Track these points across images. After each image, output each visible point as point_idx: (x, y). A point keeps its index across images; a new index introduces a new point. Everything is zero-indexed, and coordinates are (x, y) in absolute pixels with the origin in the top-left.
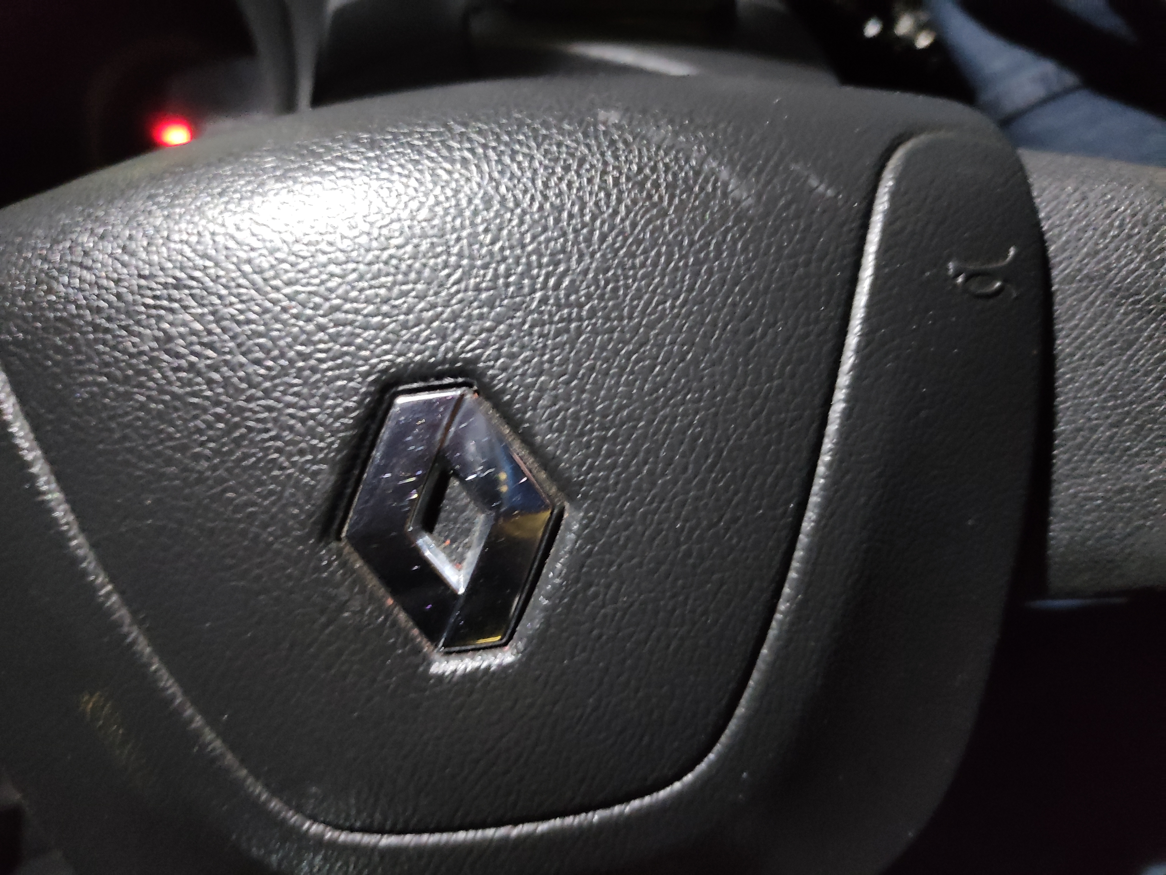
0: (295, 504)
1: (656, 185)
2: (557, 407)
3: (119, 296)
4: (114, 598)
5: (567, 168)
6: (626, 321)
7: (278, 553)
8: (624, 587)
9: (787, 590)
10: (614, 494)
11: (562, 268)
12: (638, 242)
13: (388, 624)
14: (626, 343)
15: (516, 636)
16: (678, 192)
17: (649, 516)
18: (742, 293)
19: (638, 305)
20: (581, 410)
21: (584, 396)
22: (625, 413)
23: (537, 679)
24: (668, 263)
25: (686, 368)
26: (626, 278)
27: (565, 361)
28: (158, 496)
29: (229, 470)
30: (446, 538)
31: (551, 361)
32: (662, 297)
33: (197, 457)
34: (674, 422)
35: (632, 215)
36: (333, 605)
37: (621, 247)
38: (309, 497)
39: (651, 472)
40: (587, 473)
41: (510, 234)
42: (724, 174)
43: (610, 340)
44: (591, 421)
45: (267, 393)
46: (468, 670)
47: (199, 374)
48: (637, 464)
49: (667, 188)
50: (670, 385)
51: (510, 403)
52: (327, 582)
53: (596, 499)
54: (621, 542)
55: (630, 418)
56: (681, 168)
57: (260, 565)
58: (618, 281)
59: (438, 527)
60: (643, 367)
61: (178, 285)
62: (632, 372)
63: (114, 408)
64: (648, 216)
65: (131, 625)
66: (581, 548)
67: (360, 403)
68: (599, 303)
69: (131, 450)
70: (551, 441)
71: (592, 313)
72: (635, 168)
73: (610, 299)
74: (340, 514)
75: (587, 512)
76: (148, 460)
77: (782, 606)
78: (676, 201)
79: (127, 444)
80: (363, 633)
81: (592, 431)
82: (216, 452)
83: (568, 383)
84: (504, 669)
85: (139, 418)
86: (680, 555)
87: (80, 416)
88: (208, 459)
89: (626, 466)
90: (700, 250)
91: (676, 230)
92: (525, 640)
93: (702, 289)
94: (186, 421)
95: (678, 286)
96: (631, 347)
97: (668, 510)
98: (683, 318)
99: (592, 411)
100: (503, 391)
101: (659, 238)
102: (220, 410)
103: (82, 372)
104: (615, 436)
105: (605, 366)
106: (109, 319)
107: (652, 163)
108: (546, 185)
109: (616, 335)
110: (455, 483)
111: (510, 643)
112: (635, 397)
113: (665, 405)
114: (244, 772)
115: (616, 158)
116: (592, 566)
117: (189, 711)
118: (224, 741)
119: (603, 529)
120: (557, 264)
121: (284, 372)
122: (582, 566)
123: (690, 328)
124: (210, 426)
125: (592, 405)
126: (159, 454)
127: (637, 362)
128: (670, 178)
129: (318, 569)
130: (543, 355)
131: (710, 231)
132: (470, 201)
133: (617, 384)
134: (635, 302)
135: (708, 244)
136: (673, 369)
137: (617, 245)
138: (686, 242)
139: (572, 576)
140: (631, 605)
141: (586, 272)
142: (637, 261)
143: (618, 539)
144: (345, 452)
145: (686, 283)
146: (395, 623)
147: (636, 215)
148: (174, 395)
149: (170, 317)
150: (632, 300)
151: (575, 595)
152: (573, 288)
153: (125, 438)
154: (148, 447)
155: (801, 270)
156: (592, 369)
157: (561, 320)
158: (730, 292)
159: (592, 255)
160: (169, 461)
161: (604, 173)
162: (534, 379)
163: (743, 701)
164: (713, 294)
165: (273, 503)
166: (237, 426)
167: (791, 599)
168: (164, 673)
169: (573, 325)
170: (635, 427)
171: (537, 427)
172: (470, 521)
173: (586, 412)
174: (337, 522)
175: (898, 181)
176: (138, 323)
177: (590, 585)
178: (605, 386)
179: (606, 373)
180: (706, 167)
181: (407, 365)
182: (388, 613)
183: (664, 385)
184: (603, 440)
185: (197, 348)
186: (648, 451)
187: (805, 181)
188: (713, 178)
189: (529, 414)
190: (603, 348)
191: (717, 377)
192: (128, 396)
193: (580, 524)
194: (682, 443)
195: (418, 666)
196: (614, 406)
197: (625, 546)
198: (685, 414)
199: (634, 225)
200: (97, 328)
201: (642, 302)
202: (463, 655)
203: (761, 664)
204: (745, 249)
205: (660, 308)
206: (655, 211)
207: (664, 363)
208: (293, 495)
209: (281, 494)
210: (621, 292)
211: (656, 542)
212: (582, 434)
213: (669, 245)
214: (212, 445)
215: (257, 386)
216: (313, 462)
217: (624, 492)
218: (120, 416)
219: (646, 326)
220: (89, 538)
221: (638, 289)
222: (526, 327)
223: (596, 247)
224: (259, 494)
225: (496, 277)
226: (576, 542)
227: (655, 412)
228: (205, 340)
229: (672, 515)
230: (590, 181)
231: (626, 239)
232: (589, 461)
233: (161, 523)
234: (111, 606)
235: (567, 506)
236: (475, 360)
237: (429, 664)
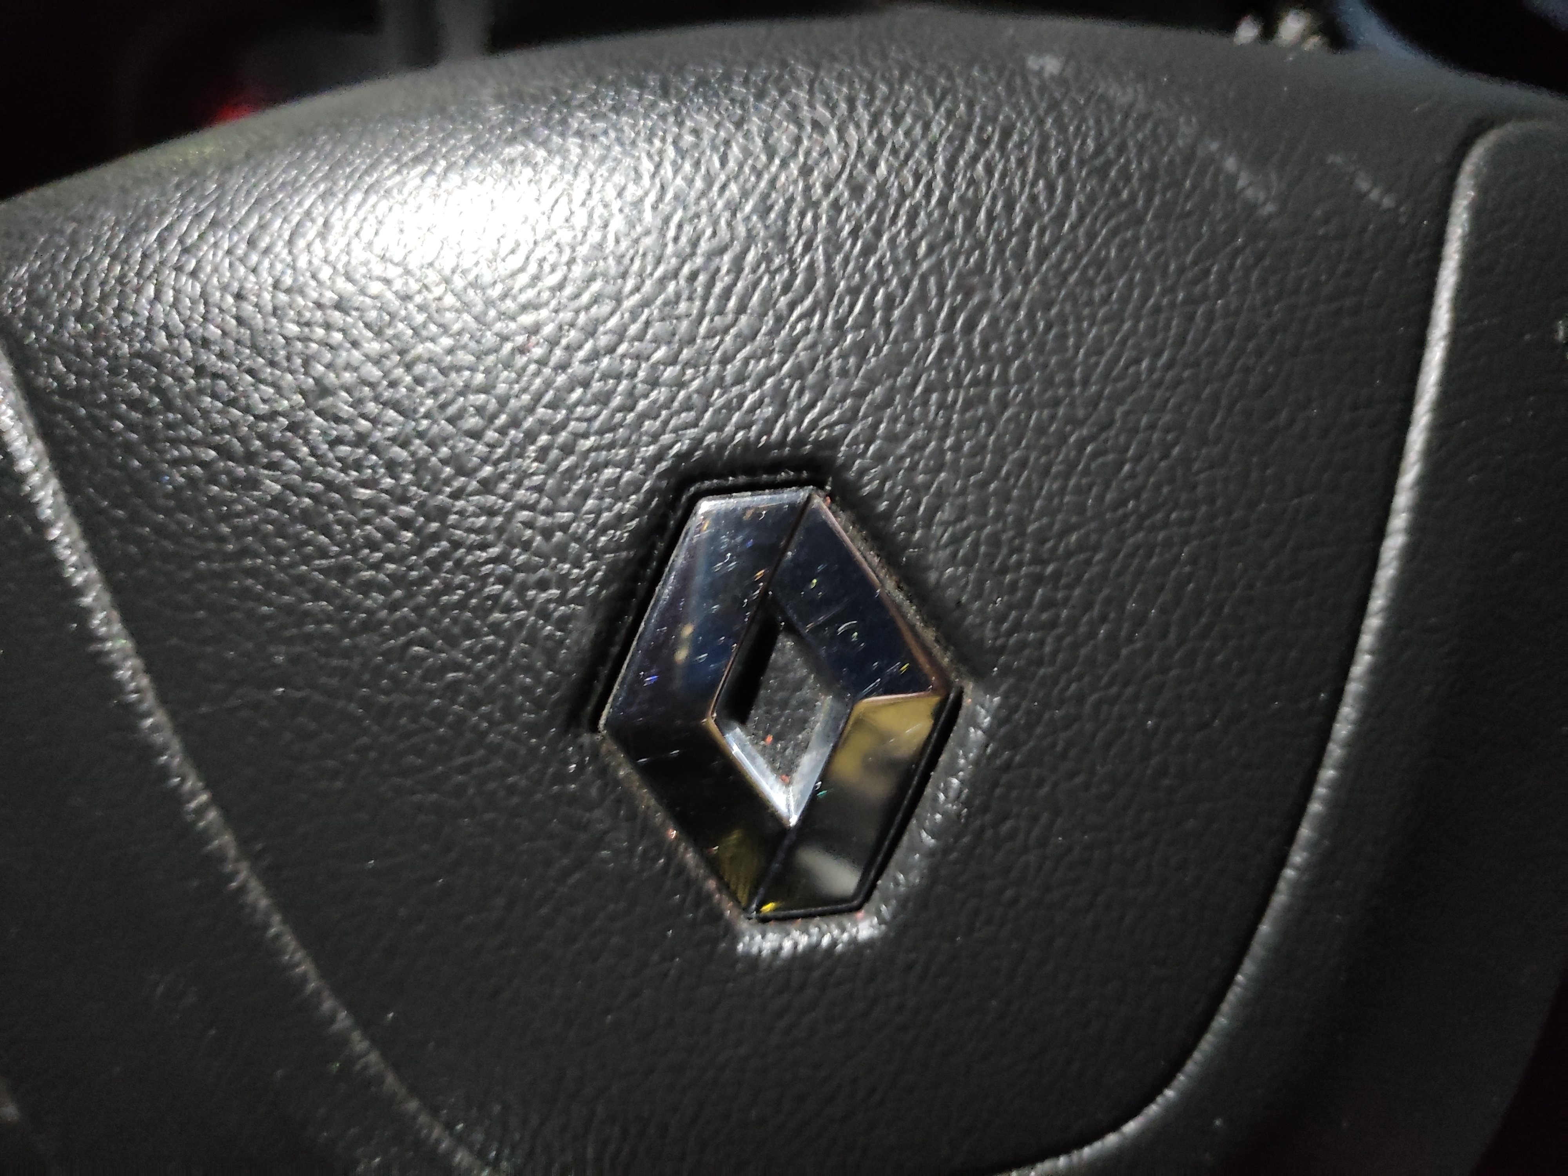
0: (528, 670)
1: (1125, 175)
2: (965, 523)
3: (240, 320)
4: (212, 815)
5: (983, 143)
6: (1077, 390)
7: (494, 750)
8: (1059, 821)
9: (1305, 832)
10: (1050, 670)
11: (976, 299)
12: (1099, 263)
13: (672, 872)
14: (1078, 423)
15: (876, 894)
16: (1158, 186)
17: (1105, 708)
18: (1259, 353)
19: (1097, 364)
20: (1004, 531)
21: (1009, 507)
22: (1074, 538)
23: (910, 967)
24: (1145, 298)
25: (1172, 469)
26: (1079, 320)
27: (980, 449)
28: (298, 649)
29: (419, 610)
30: (767, 733)
31: (957, 447)
32: (1134, 353)
33: (366, 587)
34: (1149, 556)
35: (1088, 221)
36: (583, 837)
37: (1071, 271)
38: (551, 660)
39: (1112, 636)
40: (1010, 633)
41: (892, 241)
42: (1230, 164)
43: (1053, 418)
44: (1020, 549)
45: (487, 486)
46: (800, 947)
47: (373, 449)
48: (1091, 622)
49: (1142, 180)
50: (1145, 495)
51: (888, 515)
52: (573, 800)
53: (1022, 675)
54: (1059, 748)
55: (1081, 546)
56: (1163, 151)
57: (465, 769)
58: (1065, 323)
59: (756, 715)
60: (1104, 465)
61: (340, 306)
62: (1086, 472)
63: (229, 503)
64: (1112, 223)
65: (237, 860)
66: (995, 754)
67: (641, 508)
68: (1035, 359)
69: (253, 573)
70: (953, 579)
71: (1025, 373)
72: (1091, 144)
73: (1053, 352)
74: (599, 687)
75: (1006, 697)
76: (282, 589)
77: (1298, 857)
78: (1157, 201)
79: (248, 562)
80: (631, 885)
81: (1020, 564)
82: (397, 580)
83: (983, 485)
84: (858, 949)
85: (268, 520)
86: (1149, 772)
87: (168, 512)
88: (384, 589)
89: (1073, 623)
90: (1195, 281)
91: (1158, 247)
92: (894, 902)
93: (1197, 343)
94: (347, 526)
95: (1159, 338)
96: (1085, 431)
97: (1136, 698)
98: (1167, 389)
99: (1021, 533)
100: (877, 495)
101: (1129, 258)
102: (406, 510)
103: (175, 442)
104: (1057, 575)
105: (1043, 460)
106: (222, 356)
107: (1116, 141)
108: (951, 164)
109: (1061, 411)
110: (786, 644)
111: (866, 906)
112: (1089, 513)
113: (1138, 528)
114: (413, 1105)
115: (1062, 128)
116: (1010, 786)
117: (328, 1004)
118: (384, 1055)
119: (1030, 726)
120: (968, 294)
121: (517, 451)
122: (995, 784)
123: (1179, 406)
124: (389, 535)
125: (1021, 524)
126: (301, 580)
127: (1095, 455)
128: (1146, 165)
129: (561, 778)
130: (943, 439)
131: (1209, 253)
132: (828, 187)
133: (1062, 491)
134: (1092, 360)
135: (1207, 272)
136: (1151, 470)
137: (1065, 266)
138: (1172, 267)
139: (977, 802)
140: (1070, 850)
141: (1015, 307)
142: (1097, 294)
143: (1054, 745)
144: (613, 588)
145: (1173, 331)
146: (682, 869)
147: (1094, 221)
148: (330, 485)
149: (328, 356)
150: (1087, 356)
151: (980, 832)
152: (995, 332)
153: (245, 552)
154: (283, 568)
155: (1346, 323)
156: (1022, 463)
157: (975, 382)
158: (1240, 351)
159: (1026, 281)
160: (318, 593)
161: (1043, 151)
162: (928, 477)
163: (1225, 1007)
164: (1214, 352)
165: (491, 667)
166: (435, 538)
167: (1313, 846)
168: (290, 941)
169: (993, 393)
170: (1088, 562)
171: (931, 557)
172: (809, 705)
173: (1011, 533)
174: (594, 700)
175: (1483, 189)
176: (272, 364)
177: (1005, 817)
178: (1044, 492)
179: (1046, 472)
180: (1200, 152)
181: (722, 446)
182: (671, 853)
183: (1137, 494)
184: (1037, 580)
185: (372, 407)
186: (1108, 601)
187: (1351, 182)
188: (1212, 168)
189: (918, 535)
190: (1041, 430)
191: (1219, 486)
192: (253, 483)
193: (994, 717)
194: (1160, 589)
195: (715, 941)
196: (1057, 527)
197: (1064, 755)
198: (1168, 543)
199: (1091, 236)
200: (200, 371)
201: (1103, 361)
202: (788, 926)
203: (1257, 948)
204: (1263, 282)
205: (1131, 370)
206: (1123, 217)
207: (1138, 459)
208: (524, 654)
209: (506, 650)
210: (1071, 341)
211: (1114, 751)
212: (1004, 570)
213: (1146, 270)
214: (391, 566)
215: (469, 473)
216: (561, 600)
217: (1067, 668)
218: (239, 515)
219: (1109, 399)
220: (173, 715)
221: (1098, 339)
222: (919, 389)
223: (1031, 267)
224: (468, 652)
225: (869, 309)
226: (987, 746)
227: (1121, 538)
228: (387, 394)
229: (1141, 706)
230: (1022, 163)
231: (1078, 258)
232: (1014, 614)
233: (299, 694)
234: (206, 829)
235: (969, 687)
236: (834, 443)
237: (735, 938)
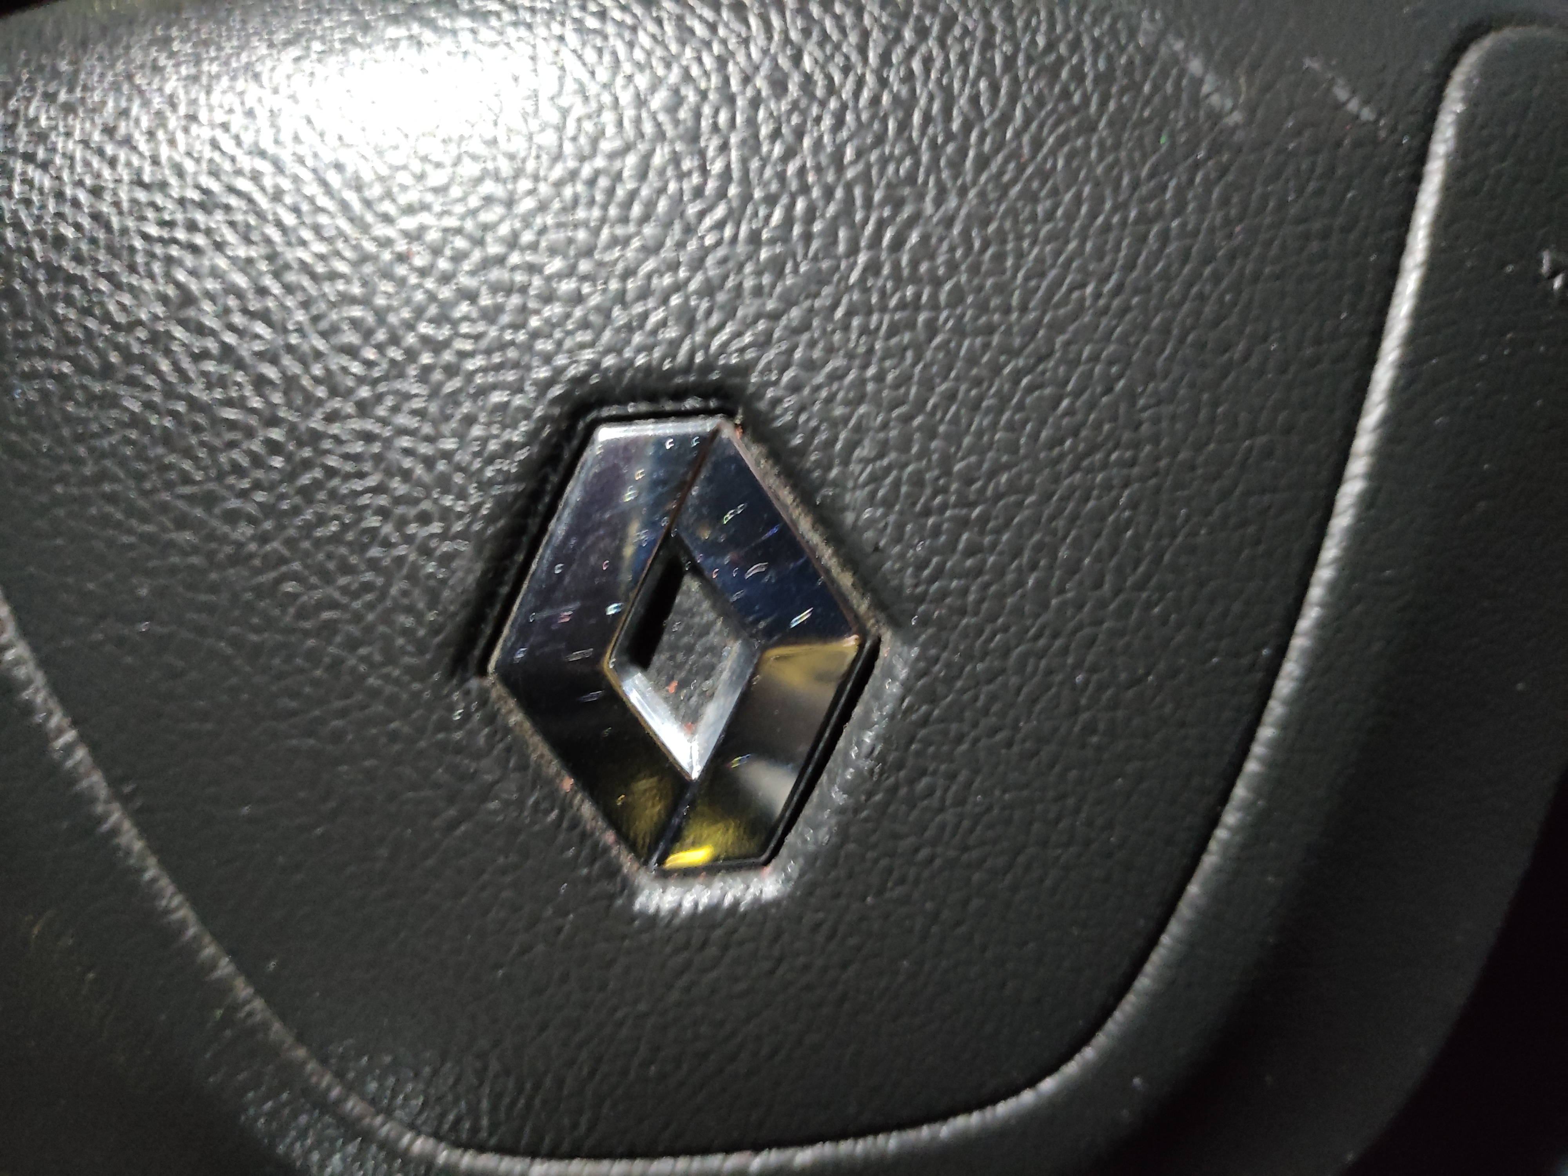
0: (409, 610)
1: (1078, 75)
2: (885, 462)
3: (96, 217)
4: (81, 753)
5: (922, 33)
6: (1014, 316)
7: (374, 694)
8: (978, 780)
9: (1240, 791)
10: (973, 620)
11: (907, 212)
12: (1044, 175)
13: (565, 824)
14: (1016, 354)
15: (784, 851)
16: (1114, 90)
17: (1032, 661)
18: (1216, 278)
19: (1038, 288)
20: (928, 468)
21: (934, 445)
22: (1004, 478)
23: (817, 926)
24: (1093, 215)
25: (1115, 405)
26: (1020, 238)
27: (905, 380)
28: (162, 581)
29: (291, 543)
30: (670, 679)
31: (880, 378)
32: (1079, 277)
33: (232, 517)
34: (1086, 499)
35: (1034, 126)
36: (469, 788)
37: (1014, 181)
38: (434, 598)
39: (1042, 585)
40: (932, 580)
41: (818, 145)
42: (1195, 66)
43: (986, 346)
44: (945, 490)
45: (364, 409)
46: (701, 908)
47: (240, 365)
48: (1019, 569)
49: (1097, 80)
50: (1084, 433)
51: (803, 450)
52: (459, 749)
53: (944, 625)
54: (980, 703)
55: (1013, 487)
56: (1122, 49)
57: (343, 713)
58: (1004, 242)
59: (659, 659)
60: (1040, 398)
61: (208, 203)
62: (1020, 407)
63: (85, 421)
64: (1061, 129)
65: (107, 802)
66: (910, 709)
67: (532, 437)
68: (970, 281)
69: (112, 498)
70: (872, 521)
71: (957, 297)
72: (1041, 41)
73: (989, 274)
74: (488, 630)
75: (924, 647)
76: (144, 518)
77: (1231, 817)
78: (1112, 106)
79: (107, 488)
80: (522, 838)
81: (944, 507)
82: (268, 510)
83: (907, 419)
84: (761, 908)
85: (128, 441)
86: (1077, 729)
87: (22, 431)
88: (252, 520)
89: (1000, 571)
90: (1150, 197)
91: (1110, 159)
92: (801, 860)
93: (1148, 268)
94: (213, 451)
95: (1107, 260)
96: (1021, 362)
97: (1065, 651)
98: (1115, 316)
99: (947, 472)
100: (792, 428)
101: (1079, 169)
102: (276, 434)
103: (26, 354)
104: (984, 519)
105: (973, 393)
106: (78, 258)
107: (1070, 36)
108: (885, 59)
109: (996, 339)
110: (691, 585)
111: (773, 861)
112: (1022, 451)
113: (1075, 468)
114: (301, 1053)
115: (1010, 20)
116: (927, 742)
117: (209, 950)
118: (269, 1002)
119: (949, 681)
120: (898, 204)
121: (397, 370)
122: (911, 741)
123: (1125, 337)
124: (257, 461)
125: (946, 462)
126: (164, 508)
127: (1030, 389)
128: (1102, 65)
129: (445, 725)
130: (865, 367)
131: (1167, 165)
132: (747, 80)
133: (994, 426)
134: (1033, 283)
135: (1164, 188)
136: (1092, 405)
137: (1006, 178)
138: (1125, 181)
139: (891, 758)
140: (989, 809)
141: (949, 222)
142: (1040, 209)
143: (976, 699)
144: (501, 523)
145: (1123, 253)
146: (576, 822)
147: (1041, 126)
148: (193, 403)
149: (189, 260)
150: (1027, 279)
151: (894, 790)
152: (926, 251)
153: (103, 476)
154: (145, 494)
155: (1314, 246)
156: (951, 397)
157: (902, 305)
158: (1196, 276)
159: (963, 192)
160: (182, 522)
161: (988, 45)
162: (847, 410)
163: (1149, 968)
164: (1166, 277)
165: (370, 606)
166: (307, 465)
167: (1247, 807)
168: (166, 884)
169: (922, 318)
170: (1019, 505)
171: (848, 497)
172: (715, 651)
173: (936, 472)
174: (482, 643)
175: (1473, 103)
176: (132, 268)
177: (921, 774)
178: (973, 428)
179: (975, 406)
180: (1163, 50)
181: (620, 371)
182: (565, 806)
183: (1075, 432)
184: (963, 523)
185: (238, 319)
186: (1039, 548)
187: (1329, 90)
188: (1174, 72)
189: (834, 473)
190: (972, 360)
191: (1164, 424)
192: (111, 401)
193: (912, 669)
194: (1097, 535)
195: (612, 897)
196: (985, 466)
197: (986, 712)
198: (1107, 486)
199: (1037, 144)
200: (54, 274)
201: (1044, 285)
202: (690, 880)
203: (1185, 910)
204: (1225, 201)
205: (1075, 295)
206: (1073, 122)
207: (1077, 394)
208: (405, 593)
209: (384, 590)
210: (1009, 263)
211: (1038, 707)
212: (927, 512)
213: (1097, 184)
214: (260, 496)
215: (348, 393)
216: (444, 536)
217: (992, 618)
218: (95, 436)
219: (1051, 326)
220: (35, 648)
221: (1040, 260)
222: (839, 313)
223: (969, 178)
224: (344, 590)
225: (788, 221)
226: (903, 700)
227: (1056, 479)
228: (254, 305)
229: (1070, 660)
230: (964, 58)
231: (1021, 169)
232: (935, 560)
233: (165, 630)
234: (75, 767)
235: (887, 636)
236: (745, 369)
237: (633, 895)
